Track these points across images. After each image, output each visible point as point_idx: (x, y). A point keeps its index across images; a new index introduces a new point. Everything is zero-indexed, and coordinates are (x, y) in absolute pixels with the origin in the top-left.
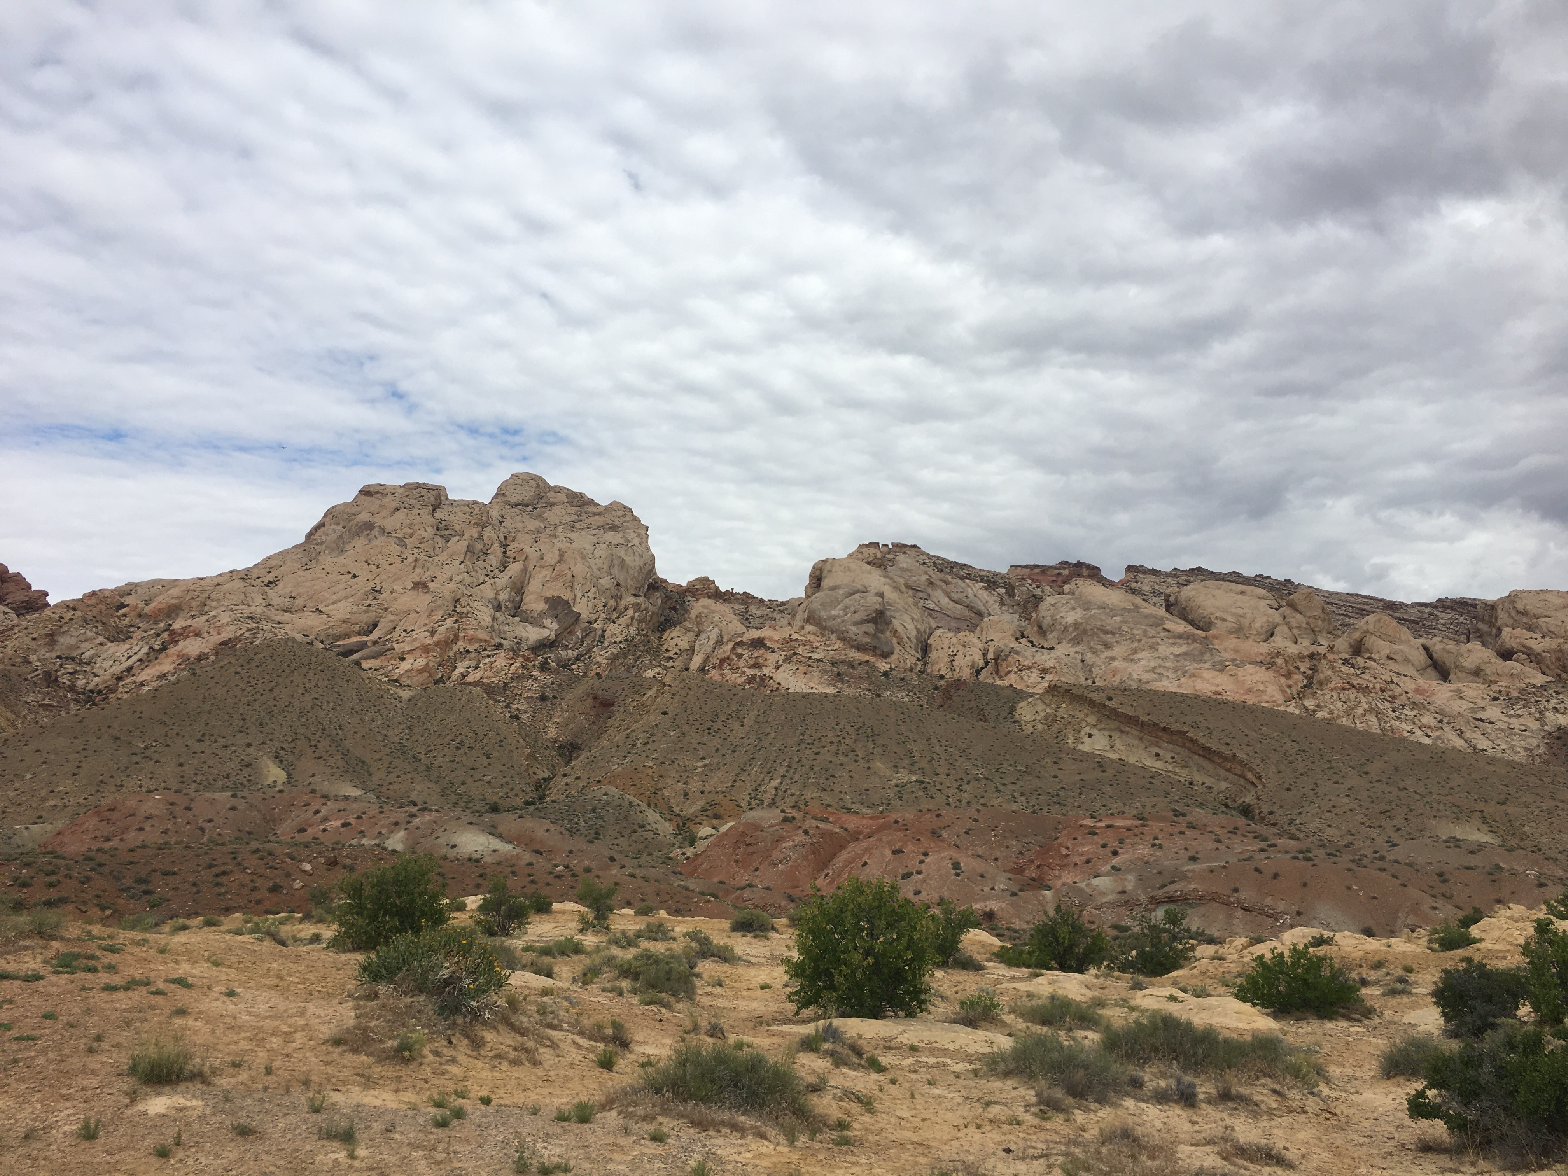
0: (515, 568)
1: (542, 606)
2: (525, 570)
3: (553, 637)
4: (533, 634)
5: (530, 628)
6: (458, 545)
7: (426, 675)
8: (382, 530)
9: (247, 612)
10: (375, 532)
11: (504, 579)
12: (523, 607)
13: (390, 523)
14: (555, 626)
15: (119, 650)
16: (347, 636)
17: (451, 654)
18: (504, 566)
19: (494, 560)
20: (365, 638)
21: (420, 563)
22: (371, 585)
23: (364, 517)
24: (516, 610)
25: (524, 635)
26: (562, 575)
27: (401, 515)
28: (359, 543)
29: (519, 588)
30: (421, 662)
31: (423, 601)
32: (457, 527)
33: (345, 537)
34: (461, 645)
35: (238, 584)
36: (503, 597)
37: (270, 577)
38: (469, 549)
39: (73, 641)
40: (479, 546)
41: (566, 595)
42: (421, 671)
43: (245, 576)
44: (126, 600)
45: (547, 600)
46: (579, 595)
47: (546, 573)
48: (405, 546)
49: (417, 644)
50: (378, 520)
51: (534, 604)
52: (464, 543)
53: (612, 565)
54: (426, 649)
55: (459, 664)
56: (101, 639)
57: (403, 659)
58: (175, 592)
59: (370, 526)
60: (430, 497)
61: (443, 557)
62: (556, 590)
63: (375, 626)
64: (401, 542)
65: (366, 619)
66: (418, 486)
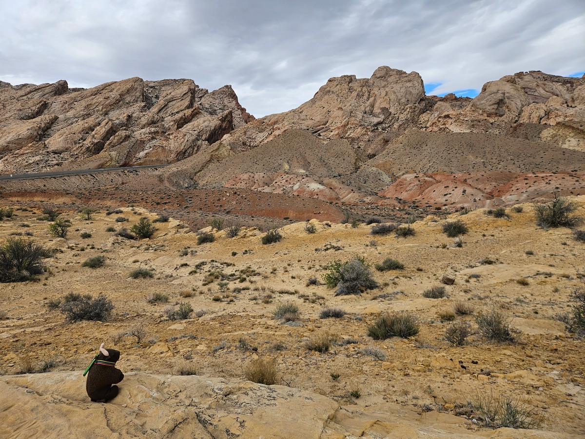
0: (371, 99)
1: (380, 111)
2: (375, 99)
3: (382, 121)
4: (375, 120)
5: (375, 118)
6: (354, 94)
7: (338, 136)
8: (333, 92)
9: (292, 121)
10: (331, 93)
11: (368, 103)
12: (374, 112)
13: (335, 90)
14: (383, 117)
15: (261, 135)
16: (319, 126)
17: (346, 129)
18: (368, 98)
19: (365, 97)
20: (324, 126)
21: (342, 101)
22: (328, 110)
23: (328, 89)
24: (371, 113)
25: (373, 121)
26: (386, 100)
27: (338, 87)
28: (326, 97)
29: (372, 106)
30: (337, 132)
31: (340, 113)
32: (355, 88)
33: (323, 96)
34: (349, 126)
35: (292, 113)
36: (367, 109)
37: (301, 110)
38: (358, 95)
39: (250, 133)
40: (361, 94)
41: (387, 106)
42: (337, 135)
43: (294, 111)
44: (264, 121)
45: (381, 109)
46: (391, 106)
47: (382, 100)
48: (339, 96)
49: (336, 127)
50: (332, 89)
51: (377, 110)
52: (356, 93)
53: (406, 94)
54: (339, 128)
55: (348, 132)
56: (257, 132)
57: (332, 132)
58: (276, 117)
59: (329, 91)
60: (348, 80)
61: (350, 98)
62: (384, 105)
63: (327, 122)
64: (338, 96)
65: (325, 120)
66: (345, 76)
